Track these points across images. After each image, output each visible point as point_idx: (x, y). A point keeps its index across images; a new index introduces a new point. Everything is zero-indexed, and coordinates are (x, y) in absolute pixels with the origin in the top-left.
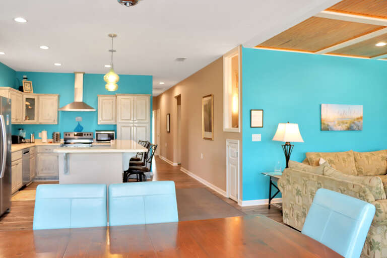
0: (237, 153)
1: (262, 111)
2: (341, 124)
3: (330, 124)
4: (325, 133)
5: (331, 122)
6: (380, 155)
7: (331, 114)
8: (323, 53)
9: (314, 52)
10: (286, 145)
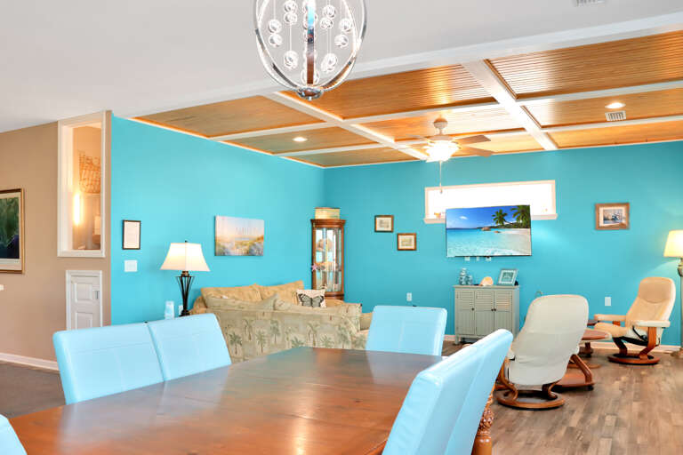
0: (97, 292)
1: (138, 224)
2: (240, 246)
3: (227, 246)
4: (220, 259)
5: (227, 243)
6: (289, 289)
7: (229, 230)
8: (220, 140)
9: (208, 137)
10: (183, 275)
